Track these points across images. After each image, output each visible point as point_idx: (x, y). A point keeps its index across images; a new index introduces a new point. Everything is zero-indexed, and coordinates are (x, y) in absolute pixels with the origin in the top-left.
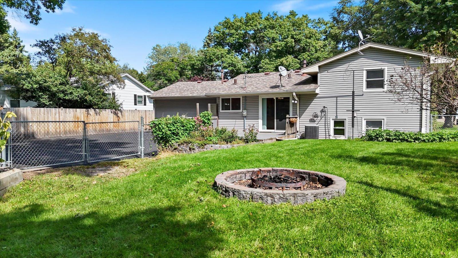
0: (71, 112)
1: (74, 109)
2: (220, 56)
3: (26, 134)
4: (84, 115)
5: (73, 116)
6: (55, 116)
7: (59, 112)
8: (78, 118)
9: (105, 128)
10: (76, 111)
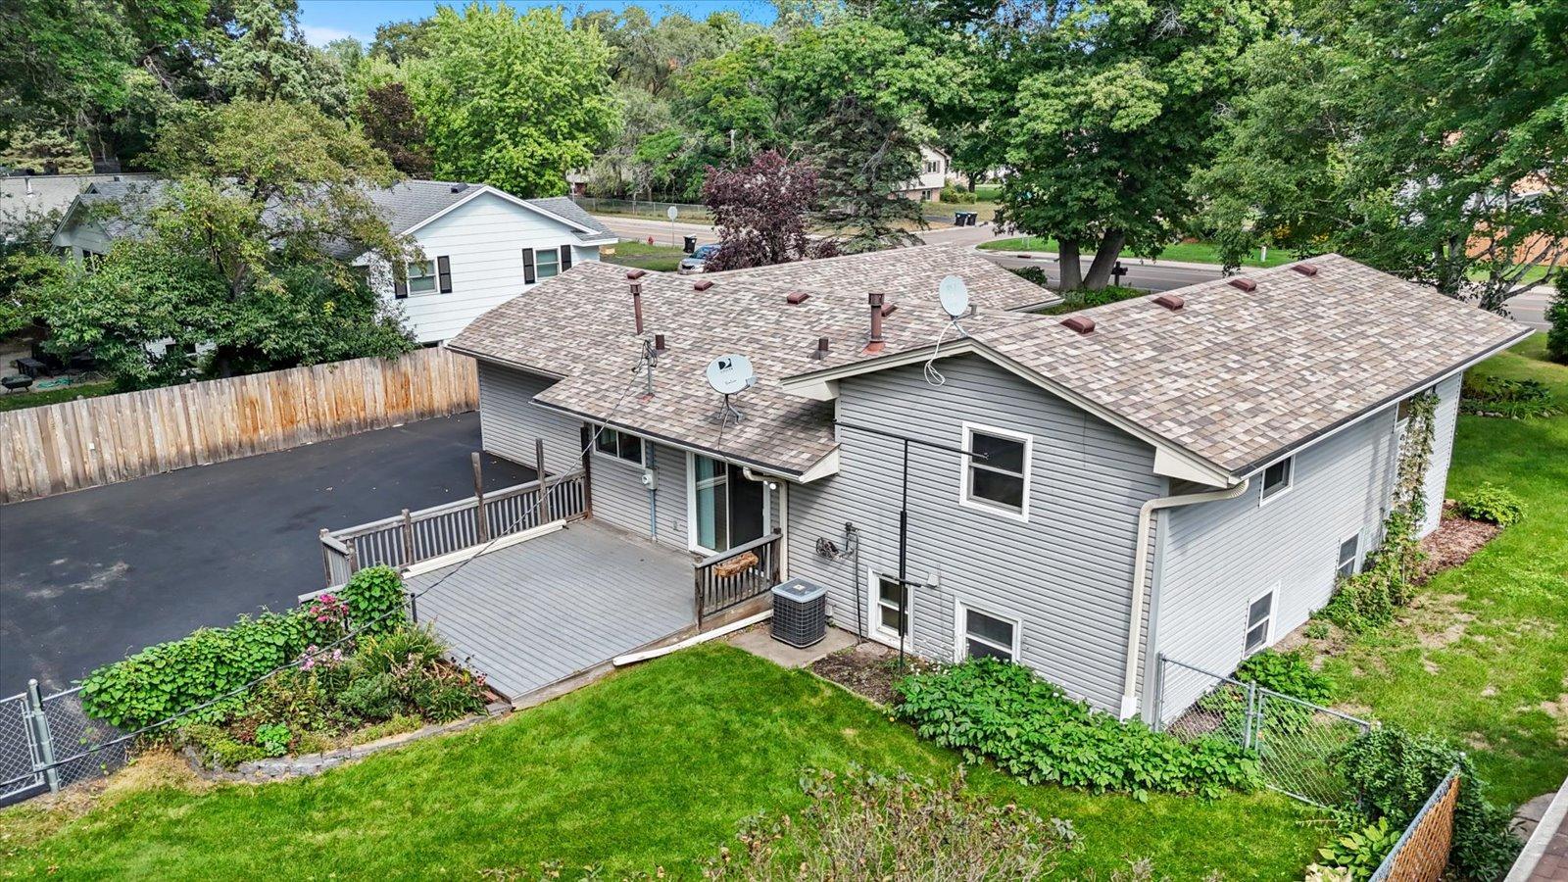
0: (227, 390)
1: (237, 379)
2: (868, 62)
3: (80, 476)
4: (272, 389)
5: (234, 399)
6: (170, 410)
7: (184, 397)
8: (252, 402)
9: (354, 416)
10: (245, 384)
